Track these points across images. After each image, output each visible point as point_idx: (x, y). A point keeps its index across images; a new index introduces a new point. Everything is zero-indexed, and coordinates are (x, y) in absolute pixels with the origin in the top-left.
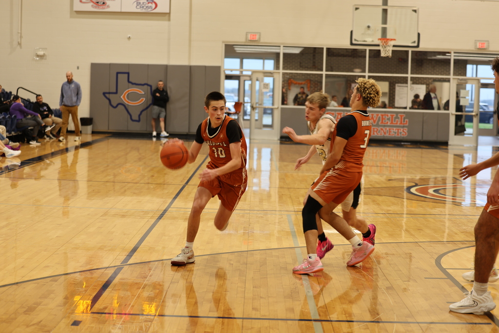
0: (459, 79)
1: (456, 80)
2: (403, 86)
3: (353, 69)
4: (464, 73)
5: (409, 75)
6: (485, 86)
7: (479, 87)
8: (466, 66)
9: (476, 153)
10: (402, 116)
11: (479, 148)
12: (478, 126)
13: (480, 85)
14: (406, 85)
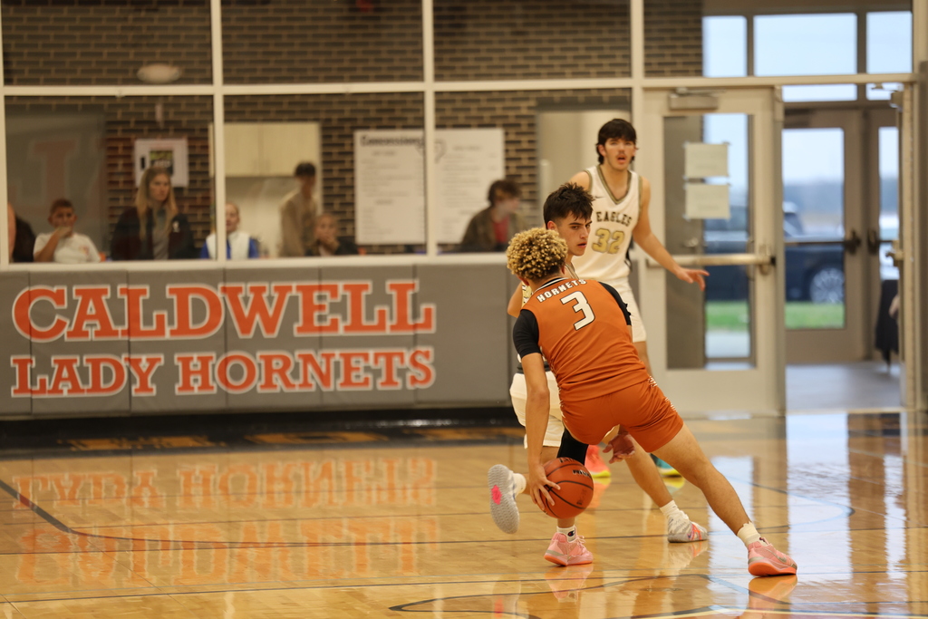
0: (673, 90)
1: (664, 95)
2: (389, 141)
3: (140, 64)
4: (693, 61)
5: (429, 86)
6: (801, 116)
7: (774, 121)
8: (699, 22)
9: (782, 450)
10: (402, 290)
11: (793, 421)
12: (779, 316)
13: (780, 115)
14: (416, 134)
